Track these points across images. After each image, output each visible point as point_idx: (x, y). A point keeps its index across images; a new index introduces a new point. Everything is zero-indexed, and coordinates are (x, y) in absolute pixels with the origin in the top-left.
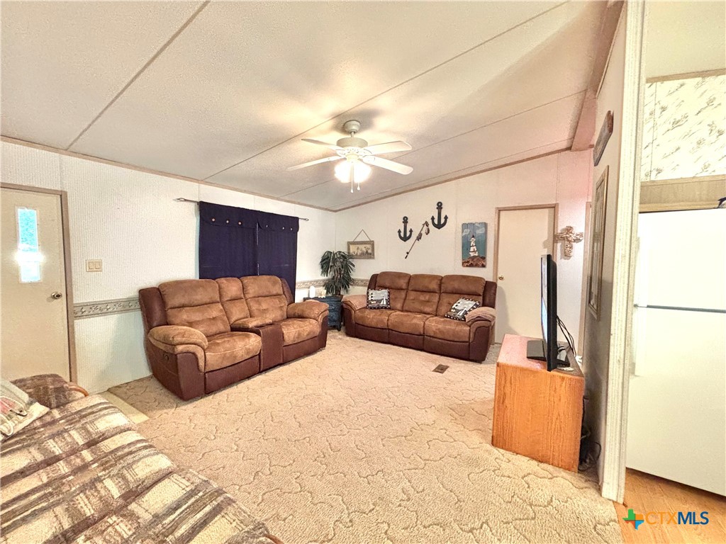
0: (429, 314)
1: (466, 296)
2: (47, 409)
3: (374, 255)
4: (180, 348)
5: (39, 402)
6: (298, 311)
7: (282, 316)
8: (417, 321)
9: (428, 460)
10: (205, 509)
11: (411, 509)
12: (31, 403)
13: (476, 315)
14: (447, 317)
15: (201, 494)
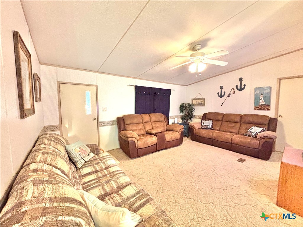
0: (234, 133)
1: (258, 125)
2: (94, 155)
3: (205, 105)
4: (130, 139)
5: (92, 152)
6: (170, 128)
7: (164, 129)
8: (228, 136)
9: (237, 204)
10: (143, 200)
11: (229, 225)
12: (90, 152)
13: (263, 135)
14: (245, 135)
15: (141, 194)
